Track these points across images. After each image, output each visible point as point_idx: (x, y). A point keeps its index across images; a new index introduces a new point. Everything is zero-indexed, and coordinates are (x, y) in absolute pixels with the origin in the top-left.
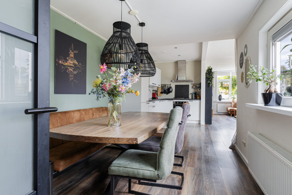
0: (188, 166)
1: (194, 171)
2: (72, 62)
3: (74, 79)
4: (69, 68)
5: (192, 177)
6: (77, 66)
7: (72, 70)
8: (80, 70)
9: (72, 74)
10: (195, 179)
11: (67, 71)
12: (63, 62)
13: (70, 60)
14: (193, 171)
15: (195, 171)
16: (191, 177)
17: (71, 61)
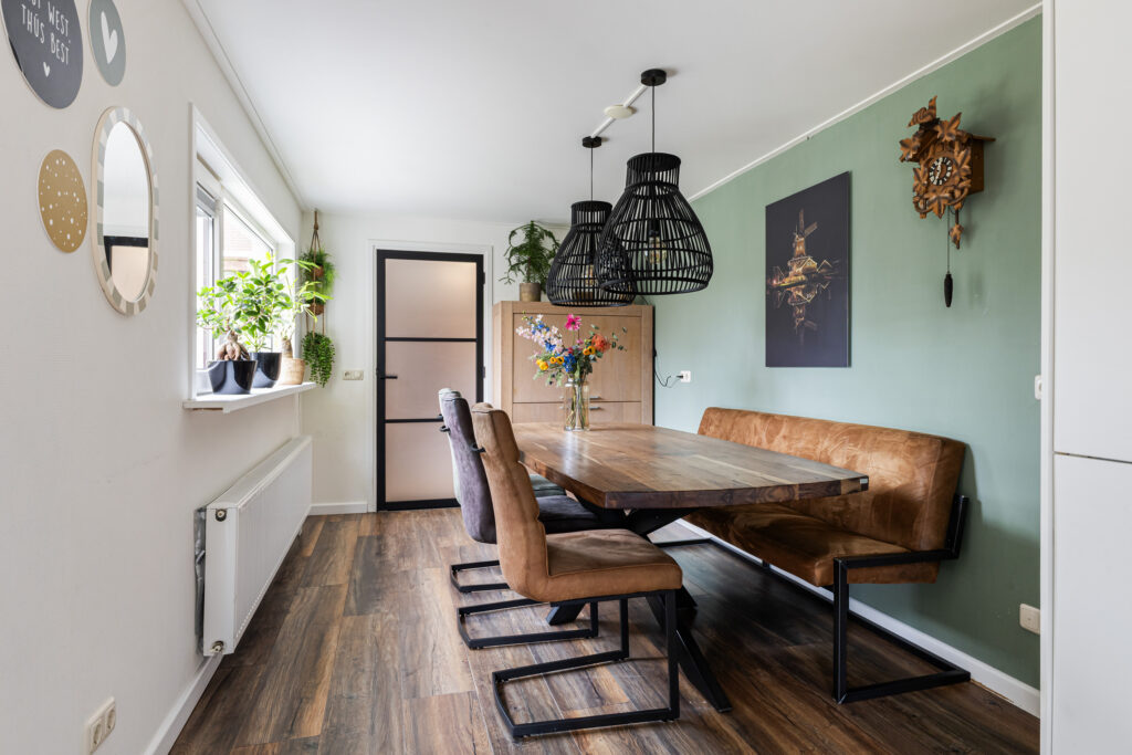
0: (471, 694)
1: (438, 679)
2: (800, 269)
3: (807, 318)
4: (792, 289)
5: (438, 653)
6: (815, 272)
7: (800, 294)
8: (824, 284)
9: (800, 307)
10: (431, 649)
11: (789, 301)
12: (781, 279)
13: (794, 268)
14: (441, 679)
15: (434, 678)
16: (444, 654)
17: (799, 266)
